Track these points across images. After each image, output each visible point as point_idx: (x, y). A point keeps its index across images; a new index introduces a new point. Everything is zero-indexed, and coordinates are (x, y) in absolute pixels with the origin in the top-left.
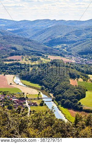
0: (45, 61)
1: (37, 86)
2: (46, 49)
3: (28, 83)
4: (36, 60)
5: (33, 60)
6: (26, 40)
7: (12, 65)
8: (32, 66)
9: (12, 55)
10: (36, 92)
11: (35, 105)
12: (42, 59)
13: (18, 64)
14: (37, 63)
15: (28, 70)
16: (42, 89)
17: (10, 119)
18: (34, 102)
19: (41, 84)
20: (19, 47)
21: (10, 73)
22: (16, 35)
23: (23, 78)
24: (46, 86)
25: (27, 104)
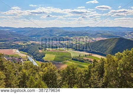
0: (29, 43)
1: (26, 53)
2: (29, 39)
3: (22, 52)
4: (25, 43)
5: (24, 43)
6: (21, 35)
7: (15, 45)
8: (23, 45)
9: (15, 41)
10: (25, 56)
11: (25, 60)
12: (28, 42)
13: (18, 45)
14: (25, 44)
15: (22, 47)
16: (28, 54)
17: (15, 66)
18: (25, 59)
19: (27, 52)
20: (18, 38)
21: (14, 49)
22: (17, 33)
23: (20, 50)
24: (30, 53)
25: (22, 61)
